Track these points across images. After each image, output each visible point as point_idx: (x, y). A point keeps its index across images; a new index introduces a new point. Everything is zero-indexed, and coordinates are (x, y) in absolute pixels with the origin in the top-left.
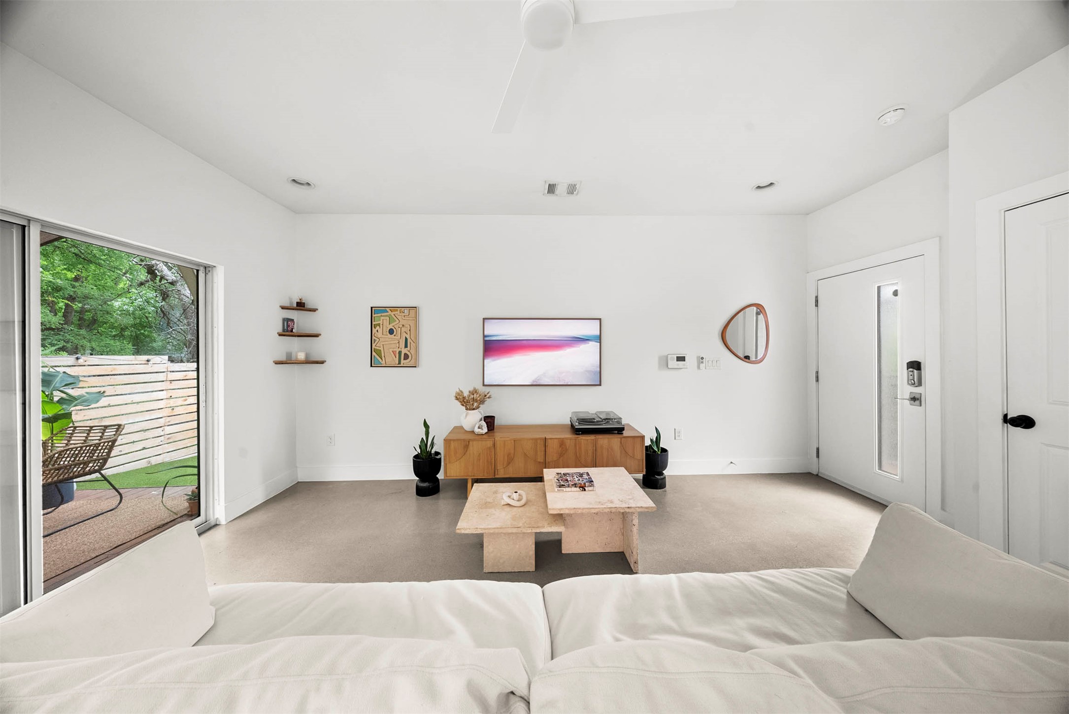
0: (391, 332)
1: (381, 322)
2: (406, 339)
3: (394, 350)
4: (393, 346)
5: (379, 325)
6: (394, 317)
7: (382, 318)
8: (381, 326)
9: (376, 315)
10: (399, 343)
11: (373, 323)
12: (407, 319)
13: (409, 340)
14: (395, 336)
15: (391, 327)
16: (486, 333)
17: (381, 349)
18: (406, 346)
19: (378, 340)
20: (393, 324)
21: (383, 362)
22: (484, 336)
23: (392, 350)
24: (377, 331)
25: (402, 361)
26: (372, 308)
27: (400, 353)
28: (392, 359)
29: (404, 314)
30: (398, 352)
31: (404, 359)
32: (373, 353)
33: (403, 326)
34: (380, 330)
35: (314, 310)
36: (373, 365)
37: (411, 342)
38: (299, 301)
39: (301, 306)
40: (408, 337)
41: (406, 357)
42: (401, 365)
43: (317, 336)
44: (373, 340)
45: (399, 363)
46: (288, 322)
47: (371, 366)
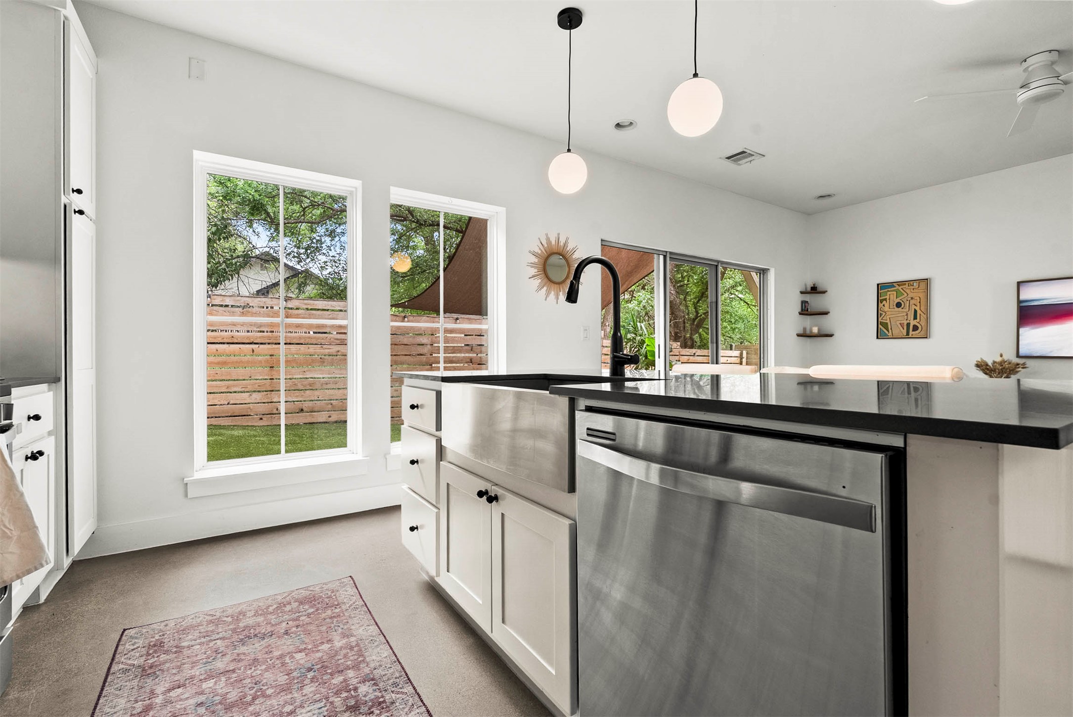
0: (899, 305)
1: (888, 297)
2: (915, 311)
3: (902, 322)
4: (900, 318)
5: (885, 300)
6: (902, 290)
7: (889, 293)
8: (888, 301)
9: (882, 291)
10: (907, 315)
11: (880, 298)
12: (917, 291)
13: (919, 312)
14: (902, 308)
15: (898, 300)
16: (1022, 298)
17: (888, 321)
18: (915, 318)
19: (884, 314)
20: (900, 298)
21: (890, 334)
22: (1019, 302)
23: (900, 322)
24: (884, 305)
25: (911, 332)
26: (878, 285)
27: (908, 325)
28: (898, 330)
29: (913, 287)
30: (905, 324)
31: (913, 331)
32: (880, 326)
33: (912, 298)
34: (887, 305)
35: (824, 292)
36: (879, 337)
37: (922, 313)
38: (813, 286)
39: (814, 290)
40: (917, 309)
41: (915, 328)
42: (910, 336)
43: (826, 313)
44: (879, 313)
45: (908, 334)
46: (804, 303)
47: (877, 338)
